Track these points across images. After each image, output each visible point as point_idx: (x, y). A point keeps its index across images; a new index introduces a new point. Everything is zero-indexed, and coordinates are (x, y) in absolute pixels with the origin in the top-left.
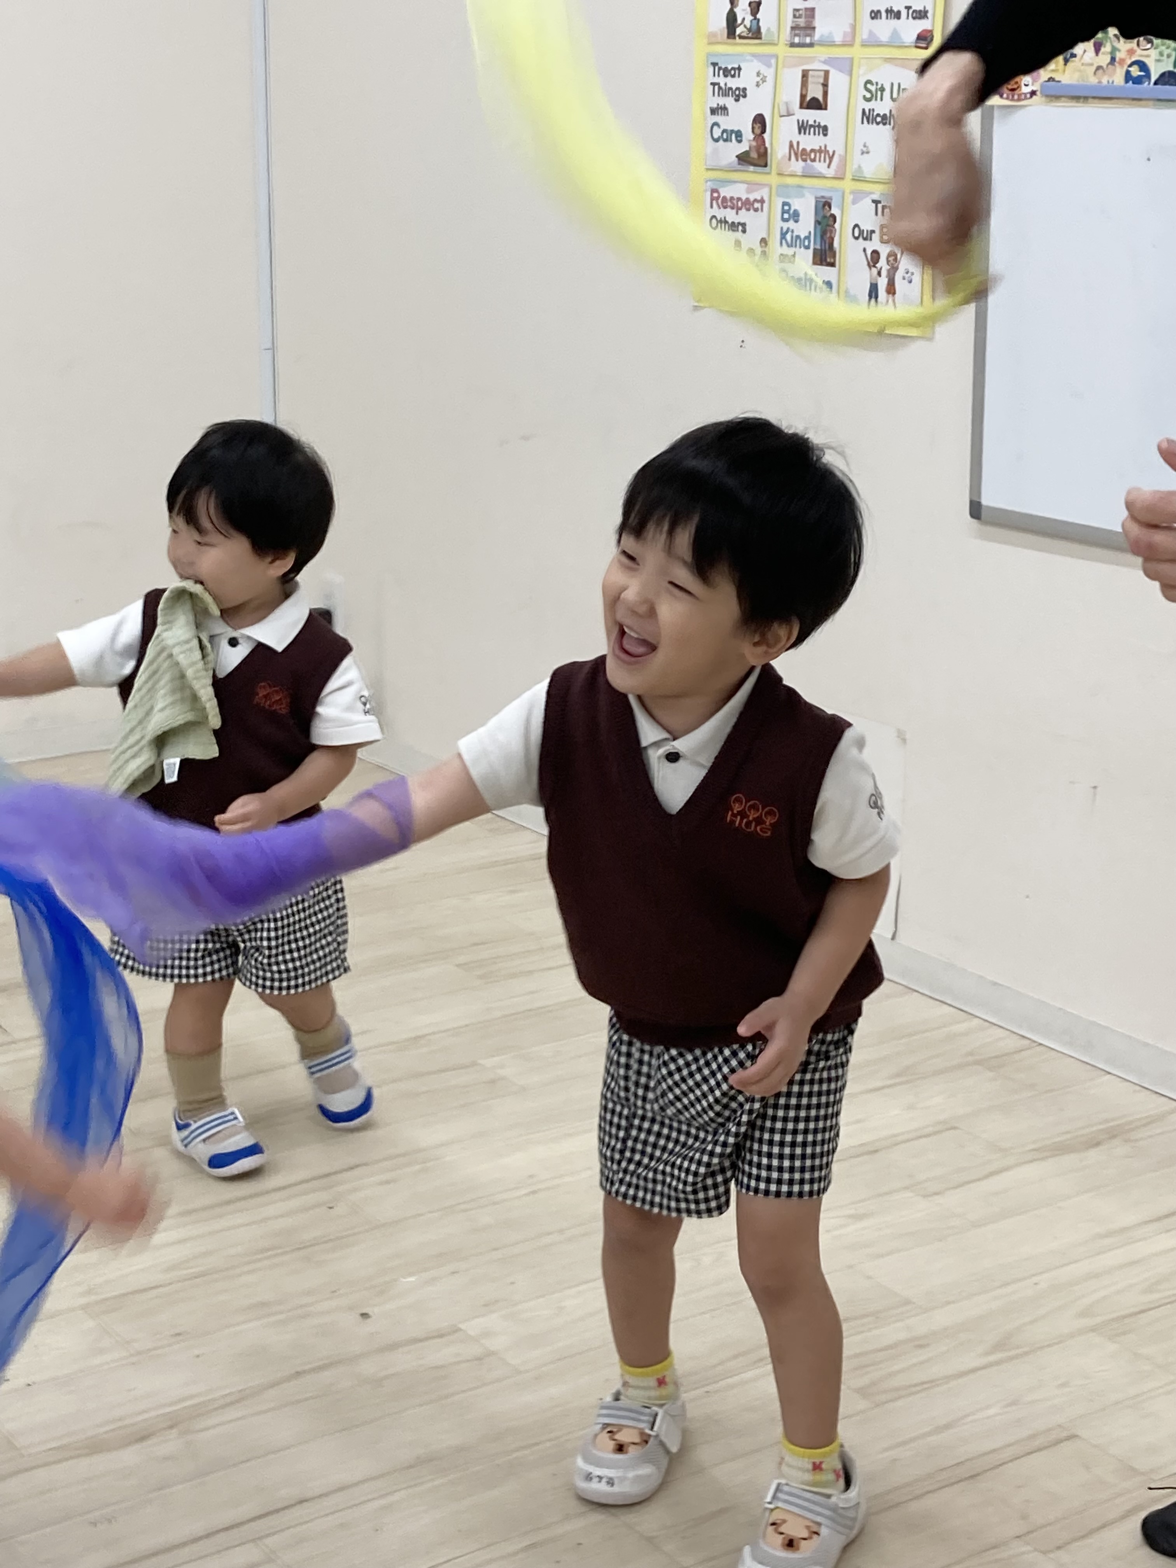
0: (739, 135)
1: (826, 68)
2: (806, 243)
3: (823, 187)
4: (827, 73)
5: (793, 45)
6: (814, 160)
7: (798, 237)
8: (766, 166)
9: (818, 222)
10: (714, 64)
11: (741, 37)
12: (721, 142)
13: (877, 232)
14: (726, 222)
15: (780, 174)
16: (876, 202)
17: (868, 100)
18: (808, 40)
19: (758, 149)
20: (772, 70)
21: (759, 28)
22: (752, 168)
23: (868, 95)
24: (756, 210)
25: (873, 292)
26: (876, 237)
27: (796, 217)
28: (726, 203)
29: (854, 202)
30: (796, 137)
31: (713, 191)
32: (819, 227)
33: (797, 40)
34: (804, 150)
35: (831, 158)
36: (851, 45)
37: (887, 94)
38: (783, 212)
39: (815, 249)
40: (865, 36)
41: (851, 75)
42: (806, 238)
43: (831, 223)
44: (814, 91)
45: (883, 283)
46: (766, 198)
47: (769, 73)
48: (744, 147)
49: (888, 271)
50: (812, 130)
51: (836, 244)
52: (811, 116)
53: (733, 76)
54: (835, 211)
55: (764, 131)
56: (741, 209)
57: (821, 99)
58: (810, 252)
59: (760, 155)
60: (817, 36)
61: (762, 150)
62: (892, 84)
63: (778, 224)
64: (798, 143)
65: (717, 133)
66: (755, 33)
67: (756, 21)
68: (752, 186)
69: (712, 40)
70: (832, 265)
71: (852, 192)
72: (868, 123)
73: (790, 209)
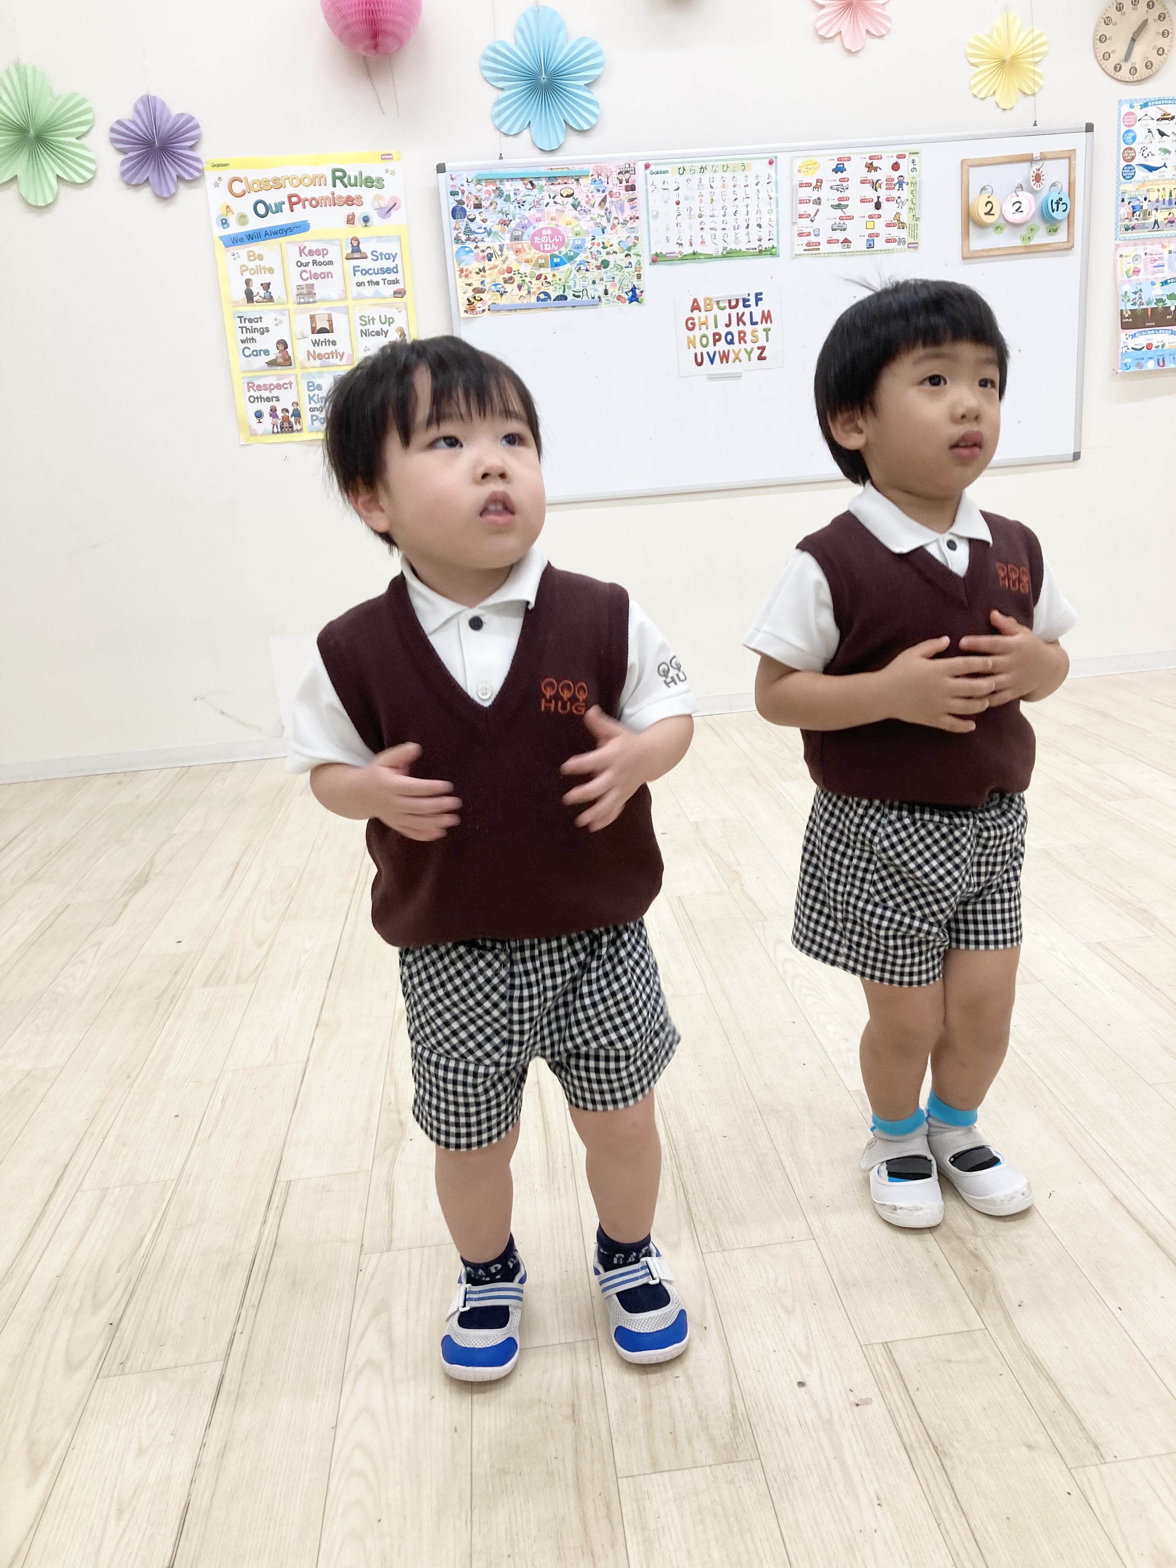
0: (267, 352)
1: (329, 312)
4: (330, 315)
5: (299, 303)
6: (328, 358)
8: (291, 365)
10: (240, 317)
11: (257, 302)
12: (252, 356)
14: (261, 398)
15: (304, 368)
17: (366, 325)
18: (311, 300)
19: (283, 357)
20: (287, 316)
21: (271, 297)
22: (279, 368)
23: (364, 323)
24: (286, 388)
27: (319, 387)
28: (259, 388)
30: (311, 348)
31: (248, 383)
33: (302, 300)
34: (319, 355)
35: (342, 357)
36: (345, 299)
37: (377, 321)
38: (309, 387)
40: (355, 294)
41: (348, 314)
44: (321, 324)
46: (294, 381)
47: (285, 319)
48: (272, 357)
50: (324, 344)
52: (322, 337)
53: (257, 322)
55: (286, 347)
56: (273, 389)
57: (328, 328)
59: (285, 360)
60: (318, 297)
61: (287, 357)
62: (380, 317)
63: (305, 393)
64: (314, 351)
65: (247, 352)
66: (270, 299)
67: (268, 294)
68: (280, 377)
69: (235, 304)
72: (366, 336)
73: (314, 384)
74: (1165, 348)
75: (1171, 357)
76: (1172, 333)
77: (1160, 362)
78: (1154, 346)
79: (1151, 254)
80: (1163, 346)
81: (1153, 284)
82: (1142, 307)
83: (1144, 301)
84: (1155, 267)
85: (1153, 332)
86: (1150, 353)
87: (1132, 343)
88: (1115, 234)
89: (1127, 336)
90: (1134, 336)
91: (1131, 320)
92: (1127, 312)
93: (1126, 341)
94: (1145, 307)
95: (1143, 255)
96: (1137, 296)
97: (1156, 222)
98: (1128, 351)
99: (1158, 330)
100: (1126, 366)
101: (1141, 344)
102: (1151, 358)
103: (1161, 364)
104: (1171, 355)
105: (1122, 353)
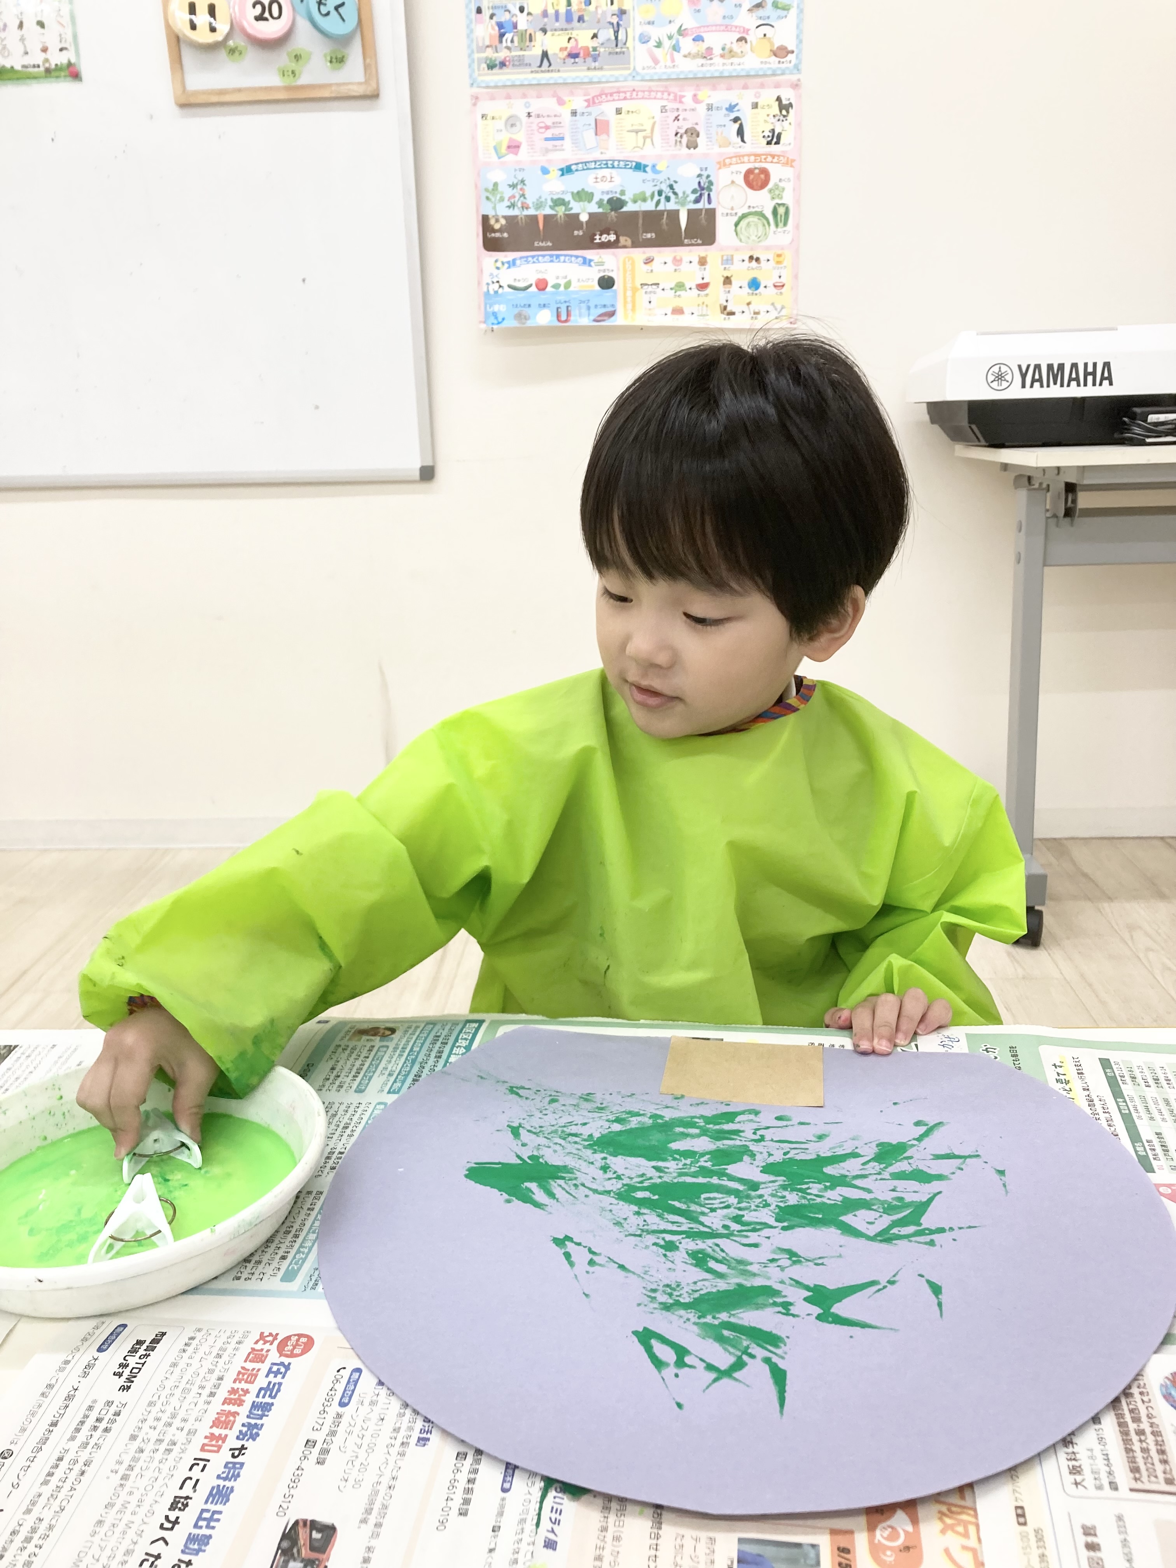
74: (571, 289)
75: (584, 306)
76: (584, 263)
77: (563, 315)
78: (550, 285)
79: (538, 116)
80: (568, 285)
81: (545, 171)
82: (526, 212)
83: (530, 201)
84: (547, 139)
85: (547, 258)
86: (543, 297)
87: (507, 277)
88: (471, 76)
89: (499, 264)
90: (512, 264)
91: (506, 235)
92: (497, 221)
93: (496, 272)
94: (531, 212)
95: (523, 116)
96: (517, 192)
97: (545, 55)
98: (500, 291)
99: (558, 256)
100: (496, 318)
101: (524, 280)
102: (544, 305)
103: (564, 318)
104: (582, 302)
105: (487, 293)
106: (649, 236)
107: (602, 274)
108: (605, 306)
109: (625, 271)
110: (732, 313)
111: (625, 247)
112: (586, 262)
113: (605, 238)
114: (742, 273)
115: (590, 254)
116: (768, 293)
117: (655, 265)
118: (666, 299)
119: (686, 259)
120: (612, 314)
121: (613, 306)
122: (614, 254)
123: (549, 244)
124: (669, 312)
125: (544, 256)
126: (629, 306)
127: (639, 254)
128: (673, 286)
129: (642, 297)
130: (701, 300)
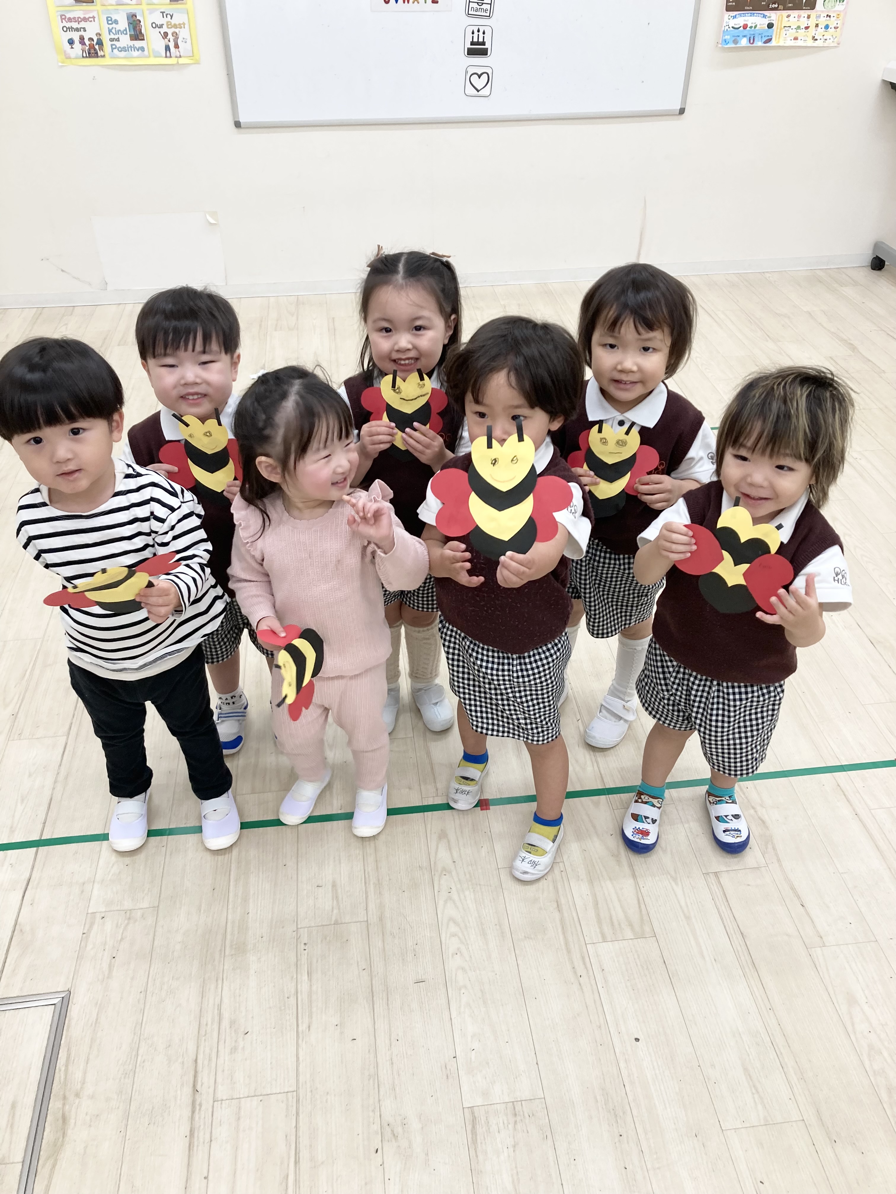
2: (125, 32)
3: (132, 9)
7: (120, 30)
8: (93, 2)
9: (130, 24)
13: (165, 24)
14: (72, 28)
15: (103, 5)
16: (163, 13)
24: (91, 21)
25: (167, 48)
26: (165, 27)
27: (116, 22)
28: (70, 20)
29: (150, 13)
31: (61, 15)
32: (131, 26)
38: (108, 21)
39: (130, 35)
42: (124, 30)
43: (139, 23)
45: (172, 45)
46: (96, 16)
49: (174, 40)
51: (143, 31)
54: (138, 18)
56: (81, 21)
58: (128, 36)
63: (105, 27)
68: (86, 11)
70: (143, 40)
71: (148, 10)
73: (112, 19)
74: (757, 28)
75: (760, 36)
76: (764, 17)
77: (752, 40)
78: (749, 26)
85: (749, 14)
86: (746, 32)
87: (733, 23)
89: (729, 17)
90: (735, 17)
91: (734, 4)
93: (728, 21)
98: (729, 29)
99: (754, 13)
100: (726, 42)
101: (739, 24)
102: (745, 36)
103: (752, 41)
104: (760, 34)
105: (724, 31)
106: (790, 5)
107: (769, 22)
108: (768, 36)
109: (778, 20)
110: (816, 40)
111: (780, 10)
112: (765, 16)
113: (774, 6)
114: (823, 21)
115: (766, 13)
116: (831, 31)
117: (791, 18)
118: (792, 33)
119: (803, 16)
120: (769, 40)
121: (771, 36)
122: (776, 14)
123: (751, 8)
124: (792, 39)
125: (748, 13)
126: (778, 36)
127: (785, 13)
128: (796, 27)
129: (783, 32)
130: (806, 33)
